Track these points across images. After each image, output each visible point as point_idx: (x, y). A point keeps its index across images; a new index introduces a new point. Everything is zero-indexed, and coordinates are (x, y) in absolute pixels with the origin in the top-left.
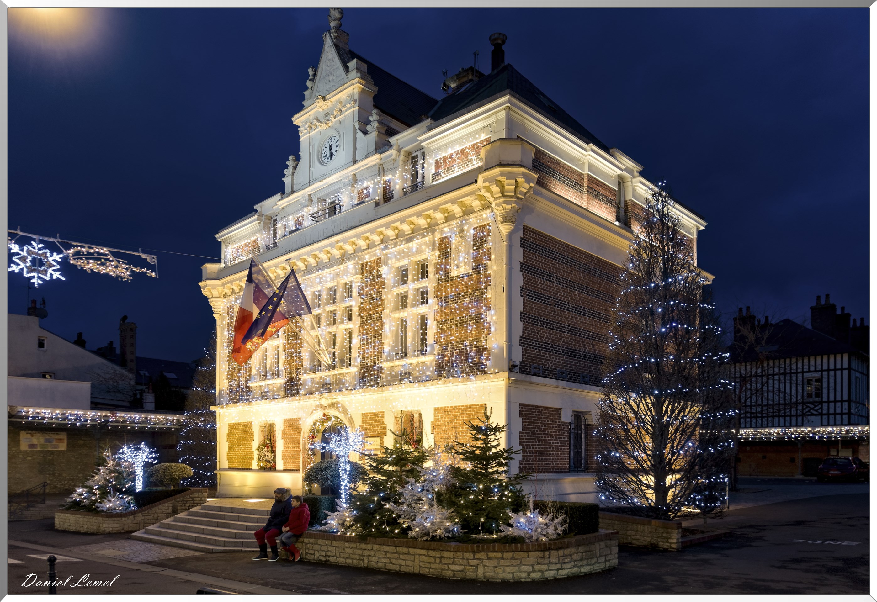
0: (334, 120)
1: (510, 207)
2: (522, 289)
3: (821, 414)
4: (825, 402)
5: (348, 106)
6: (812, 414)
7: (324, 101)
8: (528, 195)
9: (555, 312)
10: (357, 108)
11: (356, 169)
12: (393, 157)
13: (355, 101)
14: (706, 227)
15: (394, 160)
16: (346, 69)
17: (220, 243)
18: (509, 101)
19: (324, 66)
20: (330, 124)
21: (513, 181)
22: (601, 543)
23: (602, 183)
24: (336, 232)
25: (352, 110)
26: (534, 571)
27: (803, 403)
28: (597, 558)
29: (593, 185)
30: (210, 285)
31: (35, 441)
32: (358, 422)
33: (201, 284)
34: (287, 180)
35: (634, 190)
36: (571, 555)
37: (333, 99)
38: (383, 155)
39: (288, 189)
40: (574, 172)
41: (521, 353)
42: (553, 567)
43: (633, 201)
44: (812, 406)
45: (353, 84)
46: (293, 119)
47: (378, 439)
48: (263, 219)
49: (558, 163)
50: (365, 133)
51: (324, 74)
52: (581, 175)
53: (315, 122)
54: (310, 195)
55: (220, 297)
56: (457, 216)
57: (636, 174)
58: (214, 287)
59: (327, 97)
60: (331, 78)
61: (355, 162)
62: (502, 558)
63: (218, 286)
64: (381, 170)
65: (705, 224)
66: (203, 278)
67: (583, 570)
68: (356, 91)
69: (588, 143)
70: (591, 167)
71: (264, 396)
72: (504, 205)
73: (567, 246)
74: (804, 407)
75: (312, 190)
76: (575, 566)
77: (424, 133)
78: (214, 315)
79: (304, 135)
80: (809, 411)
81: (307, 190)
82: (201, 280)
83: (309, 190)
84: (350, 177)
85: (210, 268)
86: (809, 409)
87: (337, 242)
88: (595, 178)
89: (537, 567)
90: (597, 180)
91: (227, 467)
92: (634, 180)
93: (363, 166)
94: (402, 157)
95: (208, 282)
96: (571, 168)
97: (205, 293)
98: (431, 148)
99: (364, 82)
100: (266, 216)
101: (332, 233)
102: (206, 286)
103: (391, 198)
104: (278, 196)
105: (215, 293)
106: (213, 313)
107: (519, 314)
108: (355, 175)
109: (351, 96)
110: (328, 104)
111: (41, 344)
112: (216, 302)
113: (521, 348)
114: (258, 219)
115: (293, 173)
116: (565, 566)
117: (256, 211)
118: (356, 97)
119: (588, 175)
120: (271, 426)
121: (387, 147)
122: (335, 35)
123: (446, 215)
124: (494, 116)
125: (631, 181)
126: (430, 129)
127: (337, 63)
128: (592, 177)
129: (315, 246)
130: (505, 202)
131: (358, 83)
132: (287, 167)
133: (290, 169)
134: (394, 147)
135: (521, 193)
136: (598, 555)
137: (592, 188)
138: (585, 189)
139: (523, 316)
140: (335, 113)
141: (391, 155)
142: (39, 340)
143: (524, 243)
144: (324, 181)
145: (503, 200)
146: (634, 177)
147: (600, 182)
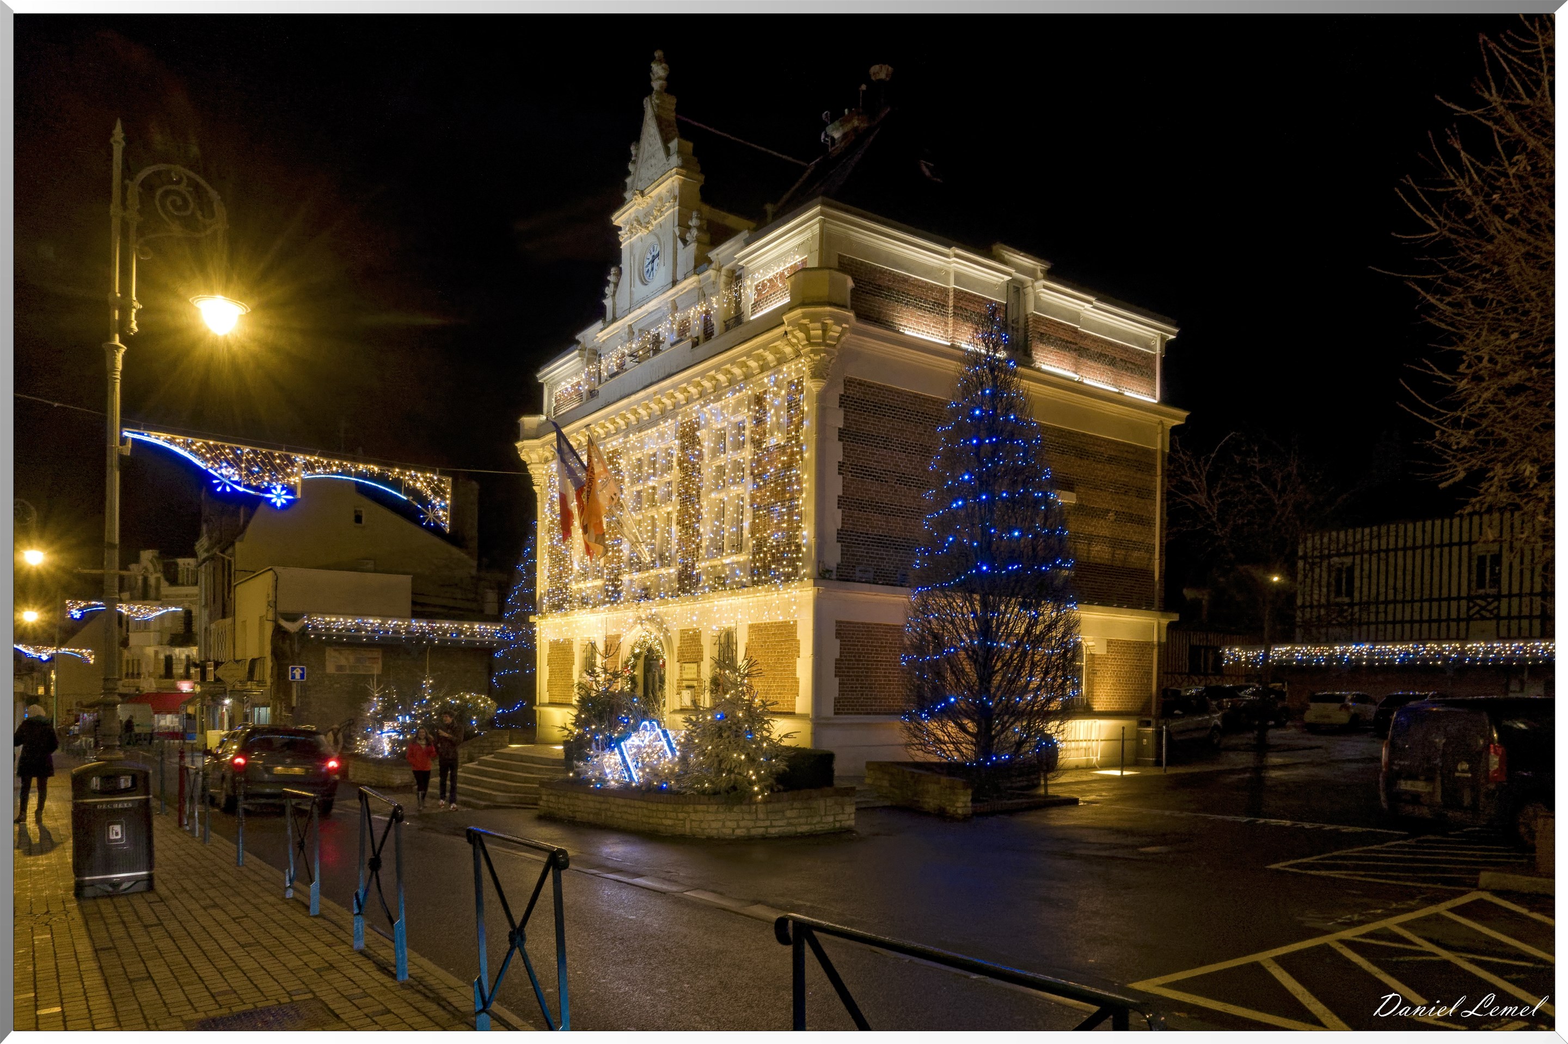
0: (654, 223)
1: (818, 358)
2: (841, 465)
3: (1498, 618)
4: (1505, 596)
5: (667, 204)
6: (1483, 618)
7: (643, 196)
8: (843, 339)
9: (896, 491)
10: (677, 208)
11: (675, 294)
12: (712, 279)
13: (675, 198)
14: (1178, 335)
15: (714, 283)
16: (668, 152)
17: (542, 385)
18: (821, 213)
19: (647, 146)
20: (651, 228)
21: (818, 325)
22: (828, 800)
23: (979, 297)
24: (654, 380)
25: (671, 210)
26: (738, 827)
27: (1470, 598)
28: (821, 816)
29: (962, 303)
30: (528, 447)
31: (343, 662)
32: (676, 643)
33: (519, 445)
34: (608, 302)
35: (1037, 298)
36: (783, 812)
37: (653, 194)
38: (701, 276)
39: (609, 315)
40: (932, 288)
41: (840, 552)
42: (760, 823)
43: (1035, 315)
44: (1483, 603)
45: (671, 176)
46: (613, 219)
47: (695, 666)
48: (586, 353)
49: (905, 280)
50: (685, 242)
51: (646, 155)
52: (944, 291)
53: (635, 224)
54: (630, 326)
55: (540, 463)
56: (771, 365)
57: (1040, 275)
58: (532, 449)
59: (646, 191)
60: (653, 161)
61: (674, 283)
62: (708, 812)
63: (538, 447)
64: (702, 294)
65: (1177, 331)
66: (521, 436)
67: (800, 829)
68: (676, 184)
69: (949, 246)
70: (959, 277)
71: (584, 602)
72: (812, 355)
73: (916, 396)
74: (1471, 605)
75: (631, 320)
76: (789, 824)
77: (742, 249)
78: (535, 488)
79: (625, 241)
80: (1478, 612)
81: (626, 319)
82: (517, 438)
83: (628, 320)
84: (669, 305)
85: (529, 421)
86: (1477, 608)
87: (655, 393)
88: (966, 293)
89: (742, 824)
90: (970, 294)
91: (547, 701)
92: (1036, 284)
93: (682, 290)
94: (723, 279)
95: (526, 442)
96: (926, 283)
97: (523, 457)
98: (751, 268)
99: (684, 171)
100: (590, 349)
101: (649, 381)
102: (523, 448)
103: (712, 334)
104: (599, 324)
105: (534, 457)
106: (533, 484)
107: (836, 499)
108: (674, 300)
109: (670, 191)
110: (648, 199)
111: (358, 519)
112: (536, 469)
113: (839, 544)
114: (580, 355)
115: (615, 292)
116: (775, 823)
117: (578, 342)
118: (677, 192)
119: (955, 289)
120: (593, 646)
121: (706, 265)
122: (657, 101)
123: (761, 363)
124: (809, 231)
125: (1033, 287)
126: (748, 243)
127: (659, 143)
128: (962, 292)
129: (633, 398)
130: (812, 351)
131: (677, 173)
132: (608, 283)
133: (612, 285)
134: (713, 265)
135: (831, 338)
136: (823, 813)
137: (961, 308)
138: (950, 310)
139: (841, 502)
140: (655, 213)
141: (709, 277)
142: (356, 511)
143: (844, 401)
144: (644, 308)
145: (809, 348)
146: (1037, 279)
147: (975, 296)
